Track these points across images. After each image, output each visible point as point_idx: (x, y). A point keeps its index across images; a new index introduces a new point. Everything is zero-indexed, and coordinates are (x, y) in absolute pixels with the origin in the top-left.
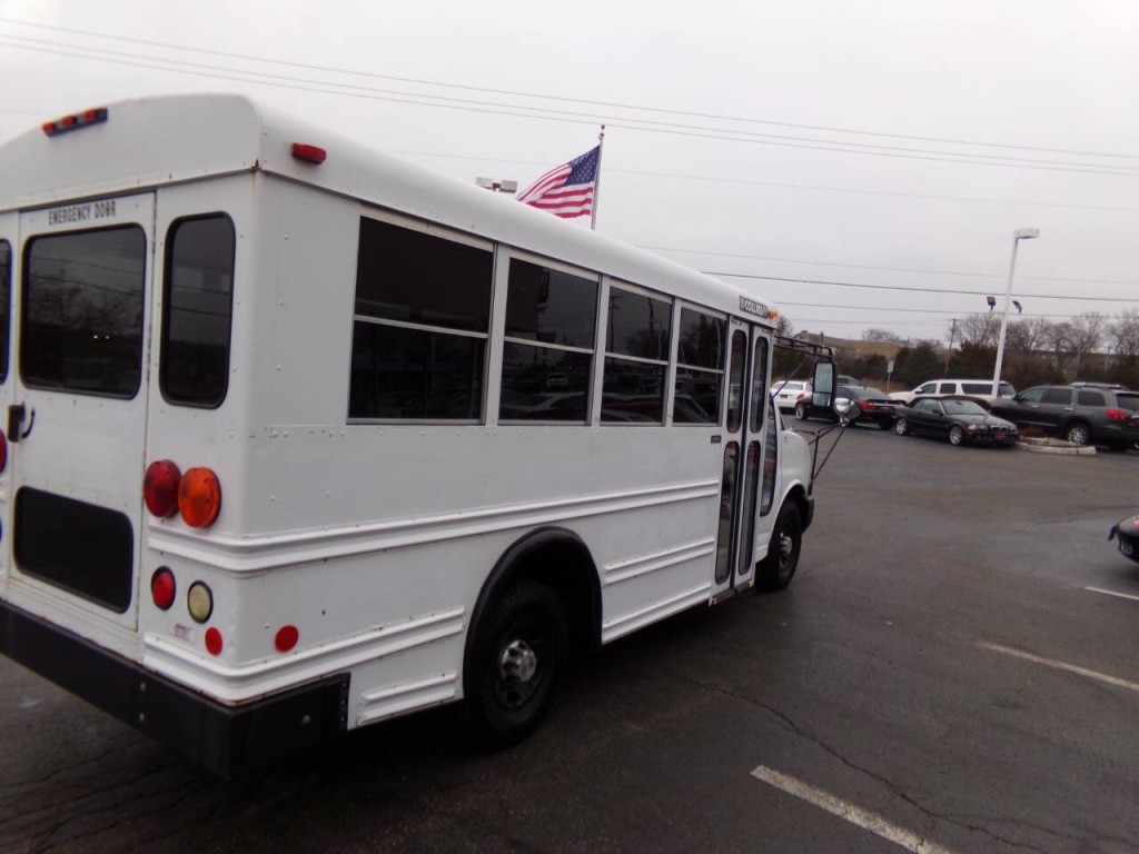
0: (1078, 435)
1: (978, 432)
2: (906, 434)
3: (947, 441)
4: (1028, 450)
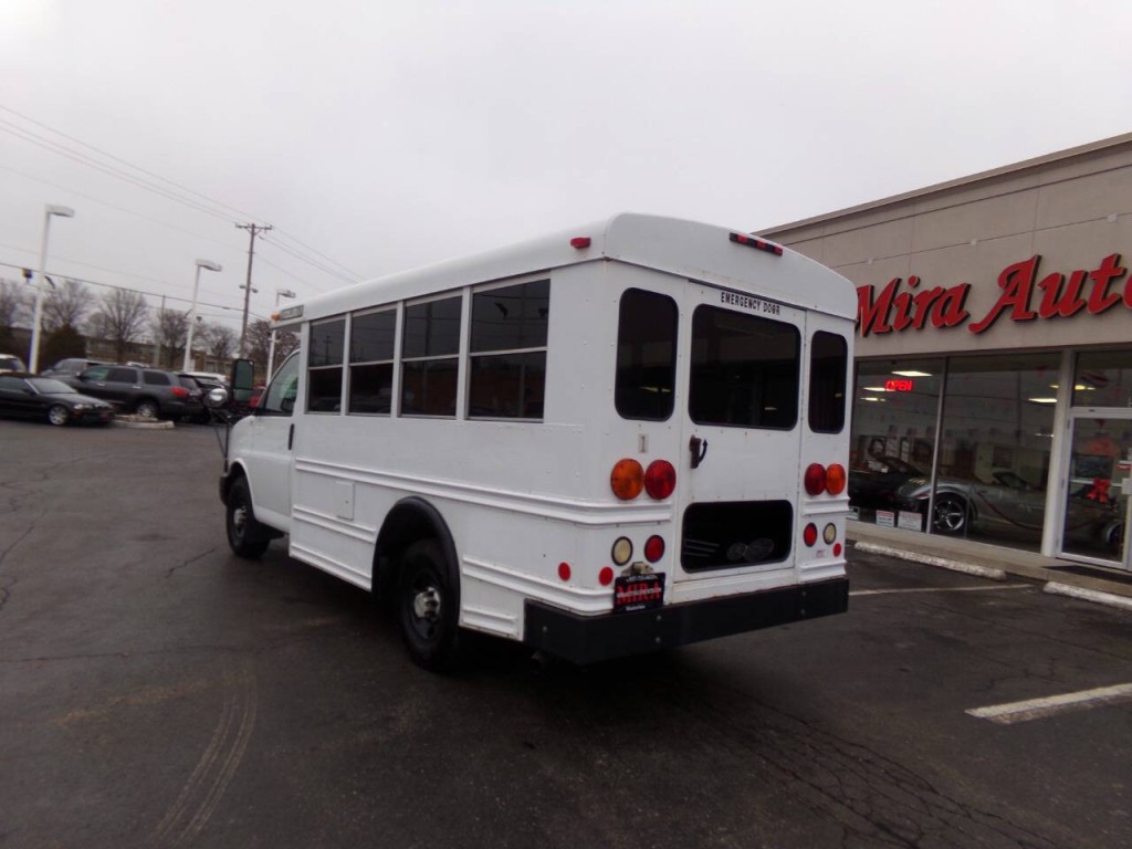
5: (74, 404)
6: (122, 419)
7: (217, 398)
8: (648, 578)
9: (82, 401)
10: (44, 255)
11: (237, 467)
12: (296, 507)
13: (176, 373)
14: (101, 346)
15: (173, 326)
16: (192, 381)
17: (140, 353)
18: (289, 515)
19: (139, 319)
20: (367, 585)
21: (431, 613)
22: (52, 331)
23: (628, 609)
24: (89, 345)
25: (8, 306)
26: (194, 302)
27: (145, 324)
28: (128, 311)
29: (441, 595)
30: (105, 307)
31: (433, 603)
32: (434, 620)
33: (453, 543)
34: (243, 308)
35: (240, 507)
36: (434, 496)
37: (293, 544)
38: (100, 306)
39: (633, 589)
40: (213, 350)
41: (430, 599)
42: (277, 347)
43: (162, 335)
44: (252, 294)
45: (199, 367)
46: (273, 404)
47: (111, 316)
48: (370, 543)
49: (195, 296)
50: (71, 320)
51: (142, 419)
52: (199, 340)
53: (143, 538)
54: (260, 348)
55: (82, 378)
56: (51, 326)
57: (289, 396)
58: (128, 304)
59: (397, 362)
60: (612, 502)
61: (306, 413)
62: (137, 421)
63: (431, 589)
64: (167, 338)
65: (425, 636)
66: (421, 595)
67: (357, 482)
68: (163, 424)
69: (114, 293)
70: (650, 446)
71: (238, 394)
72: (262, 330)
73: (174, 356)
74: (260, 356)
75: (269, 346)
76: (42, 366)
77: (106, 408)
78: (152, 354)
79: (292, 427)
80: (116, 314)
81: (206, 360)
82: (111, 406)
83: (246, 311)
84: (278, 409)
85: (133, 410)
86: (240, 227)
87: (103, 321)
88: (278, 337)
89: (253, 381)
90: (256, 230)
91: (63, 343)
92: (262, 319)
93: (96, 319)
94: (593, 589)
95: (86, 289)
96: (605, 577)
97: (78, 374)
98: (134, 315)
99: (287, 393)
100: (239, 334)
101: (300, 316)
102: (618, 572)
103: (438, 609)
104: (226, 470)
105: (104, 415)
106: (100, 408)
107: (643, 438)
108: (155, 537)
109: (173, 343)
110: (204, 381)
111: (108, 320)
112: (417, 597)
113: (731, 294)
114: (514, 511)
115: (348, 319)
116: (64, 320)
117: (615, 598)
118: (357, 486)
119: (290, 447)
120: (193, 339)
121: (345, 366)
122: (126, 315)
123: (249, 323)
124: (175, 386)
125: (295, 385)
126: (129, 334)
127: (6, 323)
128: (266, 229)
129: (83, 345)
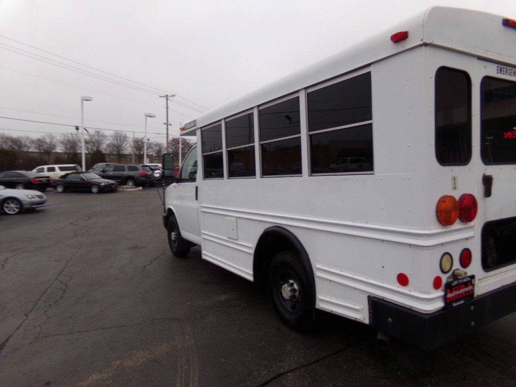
0: (130, 183)
1: (105, 186)
2: (64, 192)
3: (91, 192)
4: (123, 191)
5: (100, 183)
6: (120, 188)
7: (157, 175)
8: (465, 280)
9: (104, 182)
10: (83, 120)
11: (170, 210)
12: (203, 232)
13: (141, 165)
14: (112, 157)
15: (139, 145)
16: (148, 168)
17: (127, 158)
18: (200, 236)
19: (125, 143)
20: (251, 278)
21: (293, 297)
22: (92, 153)
23: (454, 305)
24: (107, 157)
25: (75, 144)
26: (146, 133)
27: (127, 145)
28: (120, 140)
29: (299, 285)
30: (112, 140)
31: (294, 290)
32: (295, 300)
33: (307, 255)
34: (166, 133)
35: (173, 231)
36: (291, 226)
37: (203, 252)
38: (110, 140)
39: (456, 290)
40: (156, 154)
41: (292, 287)
42: (183, 149)
43: (135, 149)
44: (169, 126)
45: (151, 162)
46: (185, 175)
47: (114, 143)
48: (250, 253)
49: (146, 130)
50: (99, 147)
51: (129, 187)
52: (150, 150)
53: (131, 249)
54: (175, 151)
55: (103, 171)
56: (91, 151)
57: (193, 171)
58: (120, 137)
59: (257, 144)
60: (438, 229)
61: (204, 180)
62: (127, 188)
63: (291, 281)
64: (137, 150)
65: (290, 310)
66: (286, 285)
67: (238, 217)
68: (137, 189)
69: (114, 134)
70: (459, 183)
71: (167, 172)
72: (175, 142)
73: (140, 158)
74: (176, 154)
75: (179, 149)
76: (88, 168)
77: (114, 184)
78: (131, 158)
79: (197, 188)
80: (116, 143)
81: (154, 158)
82: (115, 183)
83: (167, 134)
84: (188, 178)
85: (125, 183)
86: (161, 97)
87: (112, 146)
88: (182, 144)
89: (173, 165)
90: (168, 97)
91: (96, 157)
92: (175, 137)
93: (109, 145)
94: (430, 293)
95: (103, 134)
96: (437, 283)
97: (102, 170)
98: (123, 142)
99: (192, 169)
100: (165, 145)
101: (194, 126)
102: (445, 278)
103: (297, 294)
104: (165, 212)
105: (114, 187)
106: (111, 184)
107: (454, 179)
108: (136, 247)
109: (139, 152)
110: (152, 167)
111: (114, 145)
112: (283, 286)
113: (503, 66)
114: (354, 236)
115: (223, 123)
116: (96, 147)
117: (445, 298)
118: (239, 220)
119: (197, 199)
120: (147, 150)
121: (224, 150)
122: (120, 142)
123: (169, 140)
124: (141, 171)
125: (195, 164)
126: (122, 150)
127: (75, 151)
128: (173, 96)
129: (105, 157)
